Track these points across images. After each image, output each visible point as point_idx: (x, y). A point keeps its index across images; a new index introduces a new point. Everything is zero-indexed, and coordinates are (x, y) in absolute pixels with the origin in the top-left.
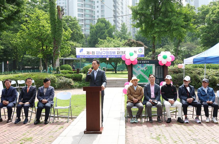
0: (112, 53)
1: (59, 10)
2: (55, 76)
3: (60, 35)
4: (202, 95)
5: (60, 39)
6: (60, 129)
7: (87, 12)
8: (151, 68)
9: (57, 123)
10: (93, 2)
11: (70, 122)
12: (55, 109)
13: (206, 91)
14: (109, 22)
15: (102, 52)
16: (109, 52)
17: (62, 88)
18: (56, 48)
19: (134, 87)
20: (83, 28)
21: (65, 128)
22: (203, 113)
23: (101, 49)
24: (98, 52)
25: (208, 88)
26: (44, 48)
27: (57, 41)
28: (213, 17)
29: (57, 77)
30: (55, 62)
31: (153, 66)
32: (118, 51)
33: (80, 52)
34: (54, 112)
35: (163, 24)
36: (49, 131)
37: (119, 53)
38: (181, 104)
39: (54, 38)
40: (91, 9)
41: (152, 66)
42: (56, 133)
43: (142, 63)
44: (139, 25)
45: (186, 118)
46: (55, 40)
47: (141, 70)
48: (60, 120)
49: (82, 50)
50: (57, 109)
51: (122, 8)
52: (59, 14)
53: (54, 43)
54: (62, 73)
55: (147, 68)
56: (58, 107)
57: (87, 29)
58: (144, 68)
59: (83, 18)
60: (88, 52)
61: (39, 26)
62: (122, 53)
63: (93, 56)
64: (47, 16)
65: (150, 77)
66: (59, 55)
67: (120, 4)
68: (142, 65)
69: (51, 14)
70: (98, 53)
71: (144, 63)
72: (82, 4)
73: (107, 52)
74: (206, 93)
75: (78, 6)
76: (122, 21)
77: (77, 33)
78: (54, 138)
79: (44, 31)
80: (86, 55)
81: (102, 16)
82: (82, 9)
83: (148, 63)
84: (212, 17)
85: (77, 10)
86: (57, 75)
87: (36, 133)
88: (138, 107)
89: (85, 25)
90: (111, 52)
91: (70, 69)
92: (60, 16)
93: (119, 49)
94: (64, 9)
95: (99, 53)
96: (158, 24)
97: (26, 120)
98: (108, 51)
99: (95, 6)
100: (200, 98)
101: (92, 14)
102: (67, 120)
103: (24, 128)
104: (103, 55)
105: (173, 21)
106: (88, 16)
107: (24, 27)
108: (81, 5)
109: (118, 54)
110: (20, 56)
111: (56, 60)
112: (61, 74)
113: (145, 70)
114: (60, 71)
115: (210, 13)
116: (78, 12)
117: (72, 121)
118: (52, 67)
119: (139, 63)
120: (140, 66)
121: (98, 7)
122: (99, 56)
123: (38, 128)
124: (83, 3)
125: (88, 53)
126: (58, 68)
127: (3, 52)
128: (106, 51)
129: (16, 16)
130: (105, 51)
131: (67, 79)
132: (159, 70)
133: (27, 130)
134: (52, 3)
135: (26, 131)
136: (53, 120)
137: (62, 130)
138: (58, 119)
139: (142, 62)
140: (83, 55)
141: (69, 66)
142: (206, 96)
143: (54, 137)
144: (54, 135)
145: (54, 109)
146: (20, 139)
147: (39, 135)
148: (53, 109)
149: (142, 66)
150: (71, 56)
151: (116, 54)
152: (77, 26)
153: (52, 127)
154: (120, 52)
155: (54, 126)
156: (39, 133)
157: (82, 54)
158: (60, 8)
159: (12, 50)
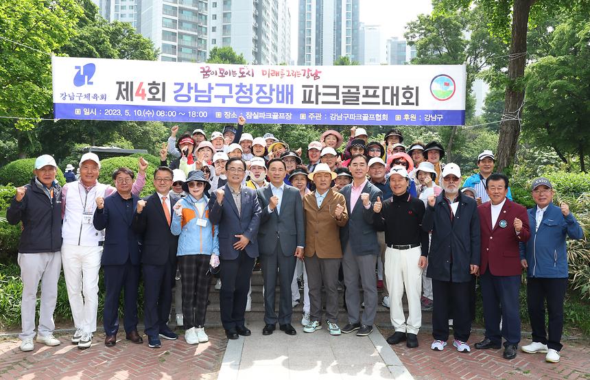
0: (274, 96)
7: (187, 41)
10: (203, 17)
15: (210, 88)
16: (256, 89)
23: (206, 73)
24: (186, 87)
32: (311, 81)
33: (79, 80)
37: (313, 99)
40: (196, 34)
51: (276, 37)
59: (176, 57)
60: (124, 86)
62: (333, 99)
63: (156, 109)
70: (185, 91)
72: (174, 21)
73: (241, 86)
75: (165, 25)
80: (111, 100)
81: (223, 42)
82: (174, 34)
85: (160, 35)
90: (267, 89)
93: (316, 76)
95: (193, 94)
98: (247, 81)
99: (206, 28)
101: (200, 48)
104: (217, 103)
106: (189, 51)
108: (171, 21)
109: (310, 102)
116: (163, 39)
121: (214, 29)
122: (194, 113)
124: (177, 18)
125: (125, 89)
128: (235, 81)
130: (227, 80)
140: (92, 101)
151: (298, 104)
154: (321, 90)
157: (88, 96)
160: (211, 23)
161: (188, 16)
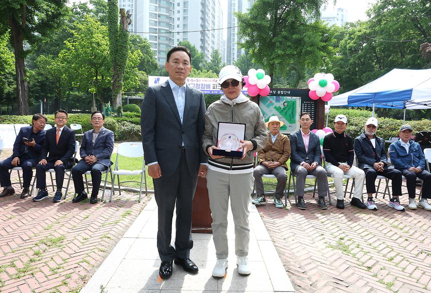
0: (205, 87)
1: (123, 17)
2: (114, 121)
3: (124, 56)
4: (399, 156)
5: (124, 62)
6: (124, 216)
8: (293, 105)
9: (119, 204)
10: (172, 19)
11: (144, 201)
12: (115, 175)
13: (407, 149)
14: (194, 48)
17: (126, 140)
18: (116, 77)
19: (272, 136)
20: (156, 57)
21: (135, 214)
22: (404, 190)
25: (411, 143)
26: (98, 78)
27: (119, 65)
28: (351, 44)
29: (118, 121)
30: (115, 99)
31: (298, 100)
34: (113, 180)
35: (289, 43)
36: (101, 222)
37: (216, 87)
38: (362, 172)
39: (115, 61)
40: (168, 29)
41: (295, 101)
42: (116, 226)
43: (276, 95)
44: (249, 45)
45: (370, 199)
46: (116, 63)
47: (275, 108)
48: (125, 196)
49: (158, 80)
50: (118, 175)
52: (122, 22)
53: (114, 69)
54: (126, 116)
55: (286, 104)
56: (120, 171)
57: (161, 58)
58: (280, 104)
59: (157, 42)
61: (91, 43)
64: (105, 28)
65: (302, 117)
66: (121, 88)
67: (210, 23)
68: (276, 98)
69: (110, 21)
71: (281, 95)
72: (156, 22)
73: (197, 84)
74: (408, 151)
75: (150, 24)
76: (213, 48)
77: (148, 61)
78: (111, 242)
79: (99, 52)
81: (184, 39)
82: (156, 29)
83: (287, 95)
84: (349, 43)
85: (148, 30)
86: (118, 118)
87: (75, 224)
88: (276, 175)
89: (159, 52)
90: (203, 85)
91: (137, 111)
92: (125, 25)
93: (216, 81)
94: (131, 15)
96: (281, 43)
97: (58, 196)
99: (174, 25)
100: (395, 161)
102: (138, 196)
103: (52, 211)
105: (306, 39)
106: (165, 39)
107: (69, 45)
108: (153, 22)
109: (214, 89)
110: (64, 93)
111: (116, 96)
112: (124, 118)
113: (282, 107)
114: (123, 113)
115: (347, 37)
116: (150, 32)
117: (146, 198)
118: (110, 106)
119: (272, 95)
120: (273, 99)
123: (79, 214)
124: (157, 20)
126: (119, 108)
127: (39, 86)
129: (53, 21)
130: (194, 82)
131: (133, 125)
132: (307, 108)
133: (57, 218)
134: (112, 4)
135: (53, 220)
136: (111, 197)
137: (128, 221)
138: (120, 194)
139: (277, 93)
141: (137, 107)
142: (407, 159)
143: (112, 237)
144: (111, 232)
145: (113, 175)
146: (36, 240)
147: (80, 230)
148: (111, 175)
149: (277, 100)
150: (138, 95)
151: (211, 89)
152: (149, 50)
153: (107, 211)
154: (217, 85)
155: (112, 210)
156: (79, 226)
158: (125, 12)
159: (53, 83)
160: (177, 22)
161: (163, 19)
